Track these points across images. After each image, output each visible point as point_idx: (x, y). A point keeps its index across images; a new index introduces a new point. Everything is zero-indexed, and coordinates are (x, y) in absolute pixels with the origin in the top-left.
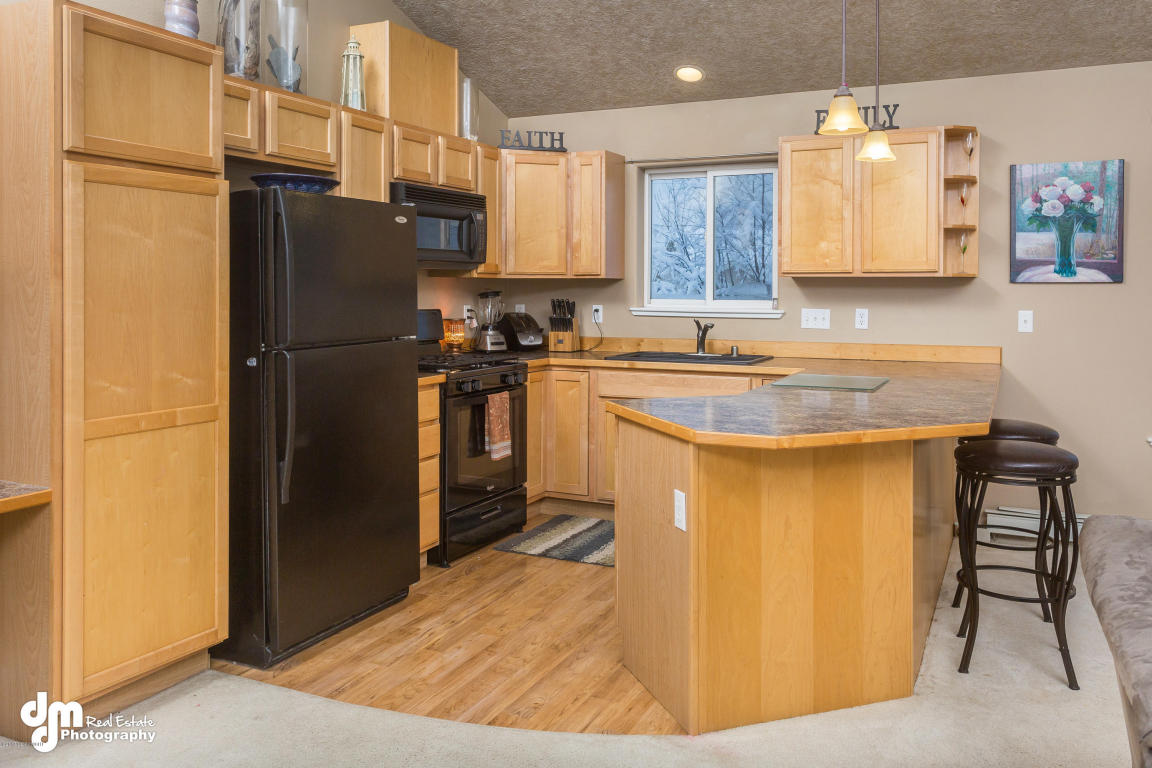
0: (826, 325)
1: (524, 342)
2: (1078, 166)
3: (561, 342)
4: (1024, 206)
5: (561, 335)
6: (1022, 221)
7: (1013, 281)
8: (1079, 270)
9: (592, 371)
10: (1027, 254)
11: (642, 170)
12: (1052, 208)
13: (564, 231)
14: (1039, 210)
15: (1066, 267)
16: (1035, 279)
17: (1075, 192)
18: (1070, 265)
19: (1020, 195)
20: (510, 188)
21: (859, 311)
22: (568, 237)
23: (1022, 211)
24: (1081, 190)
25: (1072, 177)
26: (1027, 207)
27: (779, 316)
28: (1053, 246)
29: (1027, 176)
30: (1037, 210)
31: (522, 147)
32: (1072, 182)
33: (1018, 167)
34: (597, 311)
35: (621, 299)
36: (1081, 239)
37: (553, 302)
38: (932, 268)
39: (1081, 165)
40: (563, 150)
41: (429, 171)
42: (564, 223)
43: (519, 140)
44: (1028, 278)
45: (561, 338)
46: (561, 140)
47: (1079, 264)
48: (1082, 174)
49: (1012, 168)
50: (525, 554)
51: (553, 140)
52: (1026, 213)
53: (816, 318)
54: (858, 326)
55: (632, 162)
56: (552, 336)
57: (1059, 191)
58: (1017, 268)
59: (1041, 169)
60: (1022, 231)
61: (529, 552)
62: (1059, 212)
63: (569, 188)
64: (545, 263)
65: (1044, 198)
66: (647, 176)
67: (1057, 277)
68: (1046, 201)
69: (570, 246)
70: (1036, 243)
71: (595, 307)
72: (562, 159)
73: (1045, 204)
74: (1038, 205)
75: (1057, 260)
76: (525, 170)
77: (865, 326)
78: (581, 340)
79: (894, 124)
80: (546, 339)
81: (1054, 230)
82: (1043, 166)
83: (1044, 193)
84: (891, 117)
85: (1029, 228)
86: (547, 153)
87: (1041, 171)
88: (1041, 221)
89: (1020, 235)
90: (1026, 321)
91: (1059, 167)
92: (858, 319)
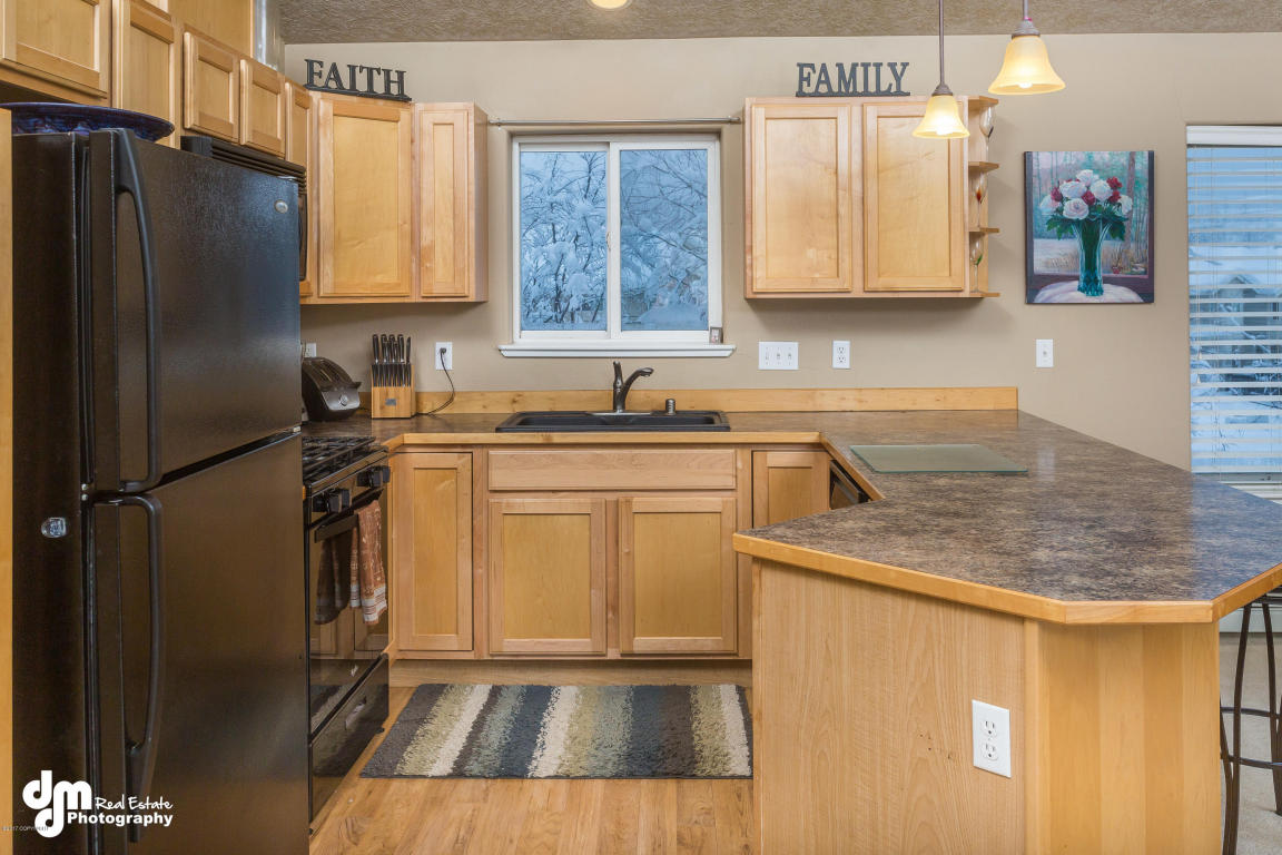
0: (793, 364)
1: (335, 406)
2: (1103, 157)
3: (392, 402)
4: (1042, 206)
5: (392, 391)
6: (1040, 223)
7: (1030, 301)
8: (1106, 287)
9: (476, 452)
10: (1047, 267)
11: (512, 135)
12: (1075, 209)
13: (407, 227)
14: (1060, 211)
15: (1091, 284)
16: (1057, 299)
17: (1101, 189)
18: (1096, 281)
19: (1037, 190)
20: (326, 155)
21: (838, 344)
22: (414, 236)
23: (1041, 212)
24: (1108, 188)
25: (1097, 171)
26: (1046, 206)
27: (727, 353)
28: (1077, 257)
29: (1045, 167)
30: (1057, 210)
31: (340, 90)
32: (1097, 177)
33: (1034, 155)
34: (443, 351)
35: (484, 331)
36: (1108, 247)
37: (375, 339)
38: (956, 286)
39: (1107, 156)
40: (403, 99)
41: (231, 121)
42: (408, 216)
43: (338, 79)
44: (1050, 297)
45: (391, 397)
46: (401, 82)
47: (1107, 280)
48: (1108, 166)
49: (1027, 157)
50: (425, 777)
51: (388, 82)
52: (1044, 214)
53: (779, 354)
54: (836, 364)
55: (499, 124)
56: (377, 392)
57: (1082, 187)
58: (1034, 284)
59: (1063, 159)
60: (1040, 237)
61: (430, 774)
62: (1083, 214)
63: (414, 158)
64: (379, 278)
65: (1065, 195)
66: (516, 147)
67: (1081, 296)
68: (1068, 200)
69: (418, 254)
70: (1056, 252)
71: (439, 345)
72: (404, 114)
73: (1066, 204)
74: (1059, 204)
75: (1082, 275)
76: (348, 126)
77: (846, 365)
78: (418, 397)
79: (903, 89)
80: (367, 400)
81: (1078, 237)
82: (1063, 154)
83: (1065, 189)
84: (898, 79)
85: (1049, 233)
86: (381, 103)
87: (1061, 162)
88: (1062, 225)
89: (1038, 243)
90: (1044, 353)
91: (1082, 157)
92: (836, 355)
